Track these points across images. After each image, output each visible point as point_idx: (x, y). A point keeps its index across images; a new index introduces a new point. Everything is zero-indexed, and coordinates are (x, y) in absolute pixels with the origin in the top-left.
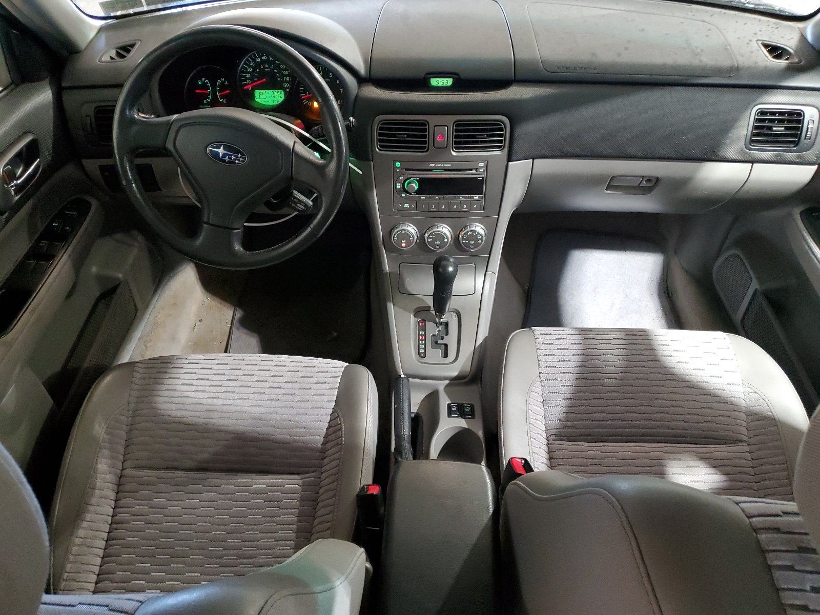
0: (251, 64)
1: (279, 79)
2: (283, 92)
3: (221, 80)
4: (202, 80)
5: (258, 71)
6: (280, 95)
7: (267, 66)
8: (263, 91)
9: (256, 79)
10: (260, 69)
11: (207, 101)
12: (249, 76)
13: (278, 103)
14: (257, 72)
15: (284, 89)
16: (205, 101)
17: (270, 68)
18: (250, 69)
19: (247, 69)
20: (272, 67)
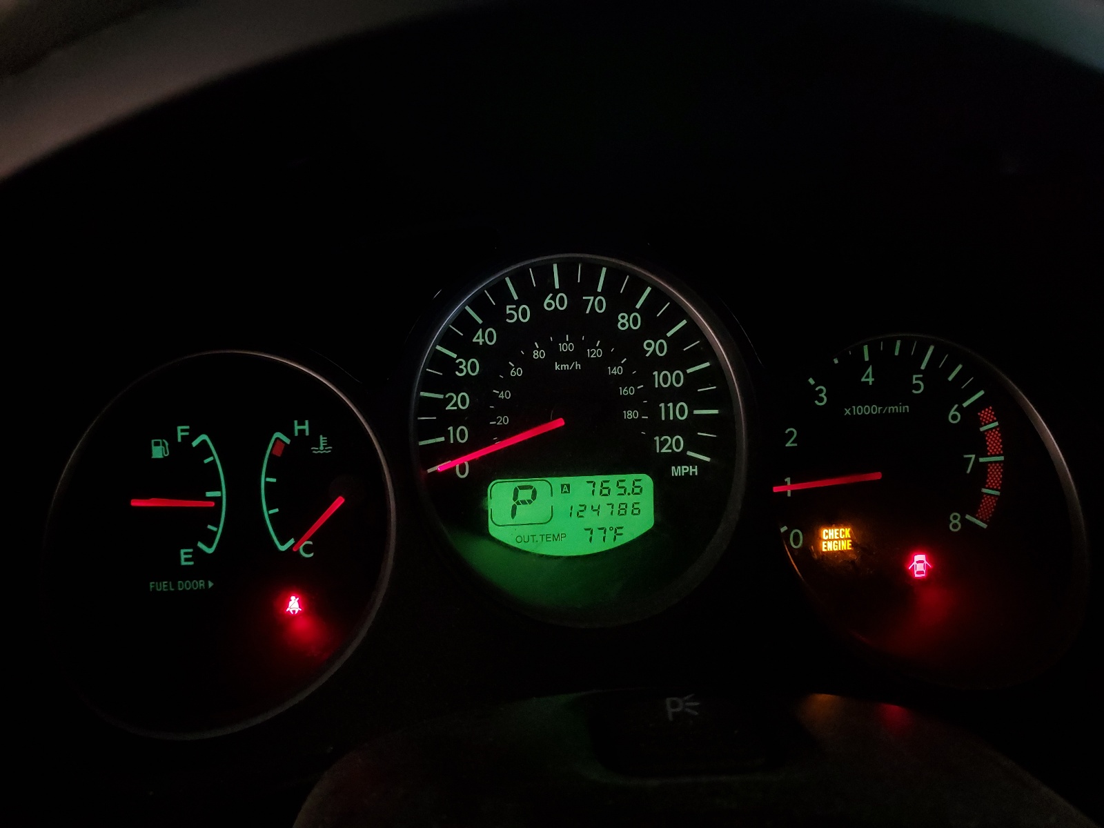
0: (479, 338)
1: (630, 415)
2: (646, 481)
3: (289, 433)
4: (171, 437)
5: (516, 372)
6: (630, 500)
7: (566, 347)
8: (540, 484)
9: (504, 420)
10: (527, 362)
11: (198, 554)
12: (459, 401)
13: (621, 541)
14: (510, 383)
15: (658, 467)
16: (185, 556)
17: (579, 355)
18: (468, 368)
19: (452, 365)
20: (595, 353)
